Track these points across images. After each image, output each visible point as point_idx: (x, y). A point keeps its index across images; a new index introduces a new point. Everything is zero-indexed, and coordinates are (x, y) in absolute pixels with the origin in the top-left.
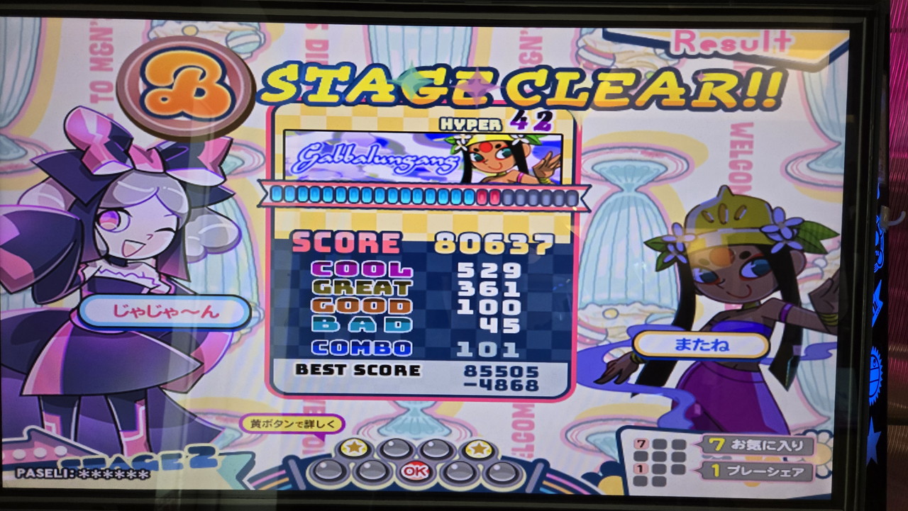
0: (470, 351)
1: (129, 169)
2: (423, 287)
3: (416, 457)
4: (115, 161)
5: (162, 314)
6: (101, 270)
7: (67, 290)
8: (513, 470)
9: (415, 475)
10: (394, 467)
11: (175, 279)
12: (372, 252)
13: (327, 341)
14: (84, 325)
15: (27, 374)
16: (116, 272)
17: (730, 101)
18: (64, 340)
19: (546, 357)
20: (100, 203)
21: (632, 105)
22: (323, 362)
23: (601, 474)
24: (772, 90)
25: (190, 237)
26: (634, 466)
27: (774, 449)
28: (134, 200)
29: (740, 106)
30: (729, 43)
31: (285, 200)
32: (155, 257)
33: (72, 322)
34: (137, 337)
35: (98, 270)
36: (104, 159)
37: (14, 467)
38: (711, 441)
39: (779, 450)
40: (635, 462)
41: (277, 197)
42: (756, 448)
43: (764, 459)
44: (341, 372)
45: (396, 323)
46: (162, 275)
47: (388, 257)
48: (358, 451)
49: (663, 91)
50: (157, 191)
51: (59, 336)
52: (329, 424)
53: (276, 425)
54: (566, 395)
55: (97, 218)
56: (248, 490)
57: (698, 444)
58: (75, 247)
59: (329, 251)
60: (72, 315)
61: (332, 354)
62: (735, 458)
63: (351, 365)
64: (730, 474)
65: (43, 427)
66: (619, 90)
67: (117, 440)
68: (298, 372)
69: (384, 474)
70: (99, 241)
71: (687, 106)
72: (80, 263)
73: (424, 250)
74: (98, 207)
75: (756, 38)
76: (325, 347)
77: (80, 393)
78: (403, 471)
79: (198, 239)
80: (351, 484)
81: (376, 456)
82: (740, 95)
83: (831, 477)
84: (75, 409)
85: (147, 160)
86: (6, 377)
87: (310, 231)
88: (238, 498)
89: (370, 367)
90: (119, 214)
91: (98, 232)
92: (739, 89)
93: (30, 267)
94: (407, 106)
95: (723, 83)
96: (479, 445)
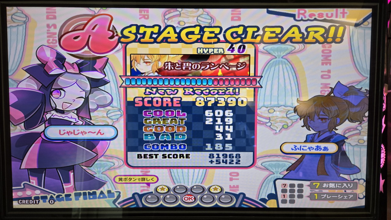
0: (211, 148)
1: (64, 72)
2: (191, 121)
3: (189, 193)
4: (58, 69)
5: (80, 134)
6: (53, 115)
7: (39, 124)
8: (230, 197)
9: (188, 200)
10: (179, 197)
11: (85, 119)
12: (169, 106)
13: (150, 144)
14: (46, 138)
15: (23, 160)
16: (60, 116)
17: (321, 39)
18: (38, 145)
19: (244, 150)
20: (52, 87)
21: (280, 42)
22: (149, 153)
23: (267, 199)
24: (339, 34)
25: (91, 101)
26: (281, 195)
27: (341, 187)
28: (67, 85)
29: (326, 41)
30: (321, 15)
31: (132, 84)
32: (76, 109)
33: (41, 137)
34: (69, 143)
35: (52, 115)
36: (54, 68)
37: (17, 199)
38: (314, 184)
39: (342, 187)
40: (282, 194)
41: (128, 83)
42: (333, 187)
43: (336, 191)
44: (156, 157)
45: (180, 136)
46: (79, 117)
47: (176, 108)
48: (164, 191)
49: (293, 36)
50: (77, 81)
51: (36, 143)
52: (151, 179)
53: (129, 180)
54: (252, 166)
55: (51, 93)
56: (118, 207)
57: (308, 186)
58: (42, 106)
59: (151, 106)
60: (41, 134)
61: (152, 149)
62: (324, 191)
63: (160, 154)
64: (322, 198)
65: (30, 182)
66: (274, 35)
67: (62, 187)
68: (138, 158)
69: (175, 200)
70: (52, 103)
71: (303, 42)
72: (44, 112)
73: (191, 105)
74: (52, 88)
75: (332, 12)
76: (149, 147)
77: (45, 168)
78: (183, 199)
79: (95, 101)
80: (161, 204)
81: (172, 193)
82: (325, 37)
83: (365, 198)
84: (44, 174)
85: (72, 68)
86: (13, 161)
87: (142, 97)
88: (114, 211)
89: (169, 155)
90: (60, 91)
91: (52, 99)
92: (325, 34)
93: (23, 114)
94: (183, 43)
95: (319, 31)
96: (215, 187)
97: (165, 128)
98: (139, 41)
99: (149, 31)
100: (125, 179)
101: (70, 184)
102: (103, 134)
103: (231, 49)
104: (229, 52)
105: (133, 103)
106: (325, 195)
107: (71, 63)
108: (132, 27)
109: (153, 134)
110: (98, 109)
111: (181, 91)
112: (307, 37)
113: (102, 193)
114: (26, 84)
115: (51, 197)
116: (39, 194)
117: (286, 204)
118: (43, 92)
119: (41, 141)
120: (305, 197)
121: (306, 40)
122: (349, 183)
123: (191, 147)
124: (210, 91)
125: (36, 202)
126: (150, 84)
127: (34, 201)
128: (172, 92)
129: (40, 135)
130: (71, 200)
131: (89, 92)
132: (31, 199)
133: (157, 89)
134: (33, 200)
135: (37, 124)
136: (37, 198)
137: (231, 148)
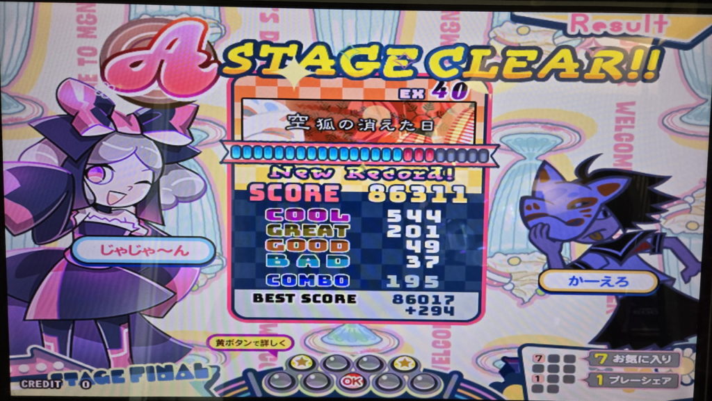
97: (307, 243)
98: (259, 73)
99: (278, 53)
100: (230, 341)
101: (120, 350)
102: (188, 253)
103: (439, 91)
104: (436, 97)
105: (246, 194)
106: (618, 378)
107: (126, 113)
108: (247, 45)
109: (285, 255)
110: (177, 205)
111: (340, 171)
112: (589, 69)
113: (183, 368)
114: (37, 155)
115: (85, 376)
116: (62, 370)
117: (541, 394)
118: (69, 170)
119: (65, 266)
120: (579, 380)
121: (587, 76)
122: (663, 354)
123: (358, 283)
124: (396, 172)
125: (55, 384)
126: (281, 157)
127: (52, 382)
128: (324, 175)
129: (64, 254)
130: (123, 381)
131: (160, 172)
132: (46, 379)
133: (294, 167)
134: (50, 381)
135: (58, 233)
136: (57, 377)
137: (436, 284)
